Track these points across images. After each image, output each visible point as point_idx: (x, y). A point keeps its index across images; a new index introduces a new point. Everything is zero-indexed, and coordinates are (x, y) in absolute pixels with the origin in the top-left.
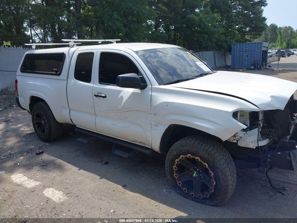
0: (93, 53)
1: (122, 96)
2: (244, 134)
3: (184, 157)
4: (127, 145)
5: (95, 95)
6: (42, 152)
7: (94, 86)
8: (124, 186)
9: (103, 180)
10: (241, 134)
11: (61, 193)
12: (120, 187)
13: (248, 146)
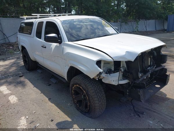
0: (43, 22)
1: (52, 48)
2: (106, 75)
3: (76, 86)
4: (57, 76)
5: (42, 46)
6: (22, 76)
7: (42, 41)
8: (50, 99)
9: (42, 94)
10: (103, 75)
11: (17, 98)
12: (47, 99)
13: (110, 83)
